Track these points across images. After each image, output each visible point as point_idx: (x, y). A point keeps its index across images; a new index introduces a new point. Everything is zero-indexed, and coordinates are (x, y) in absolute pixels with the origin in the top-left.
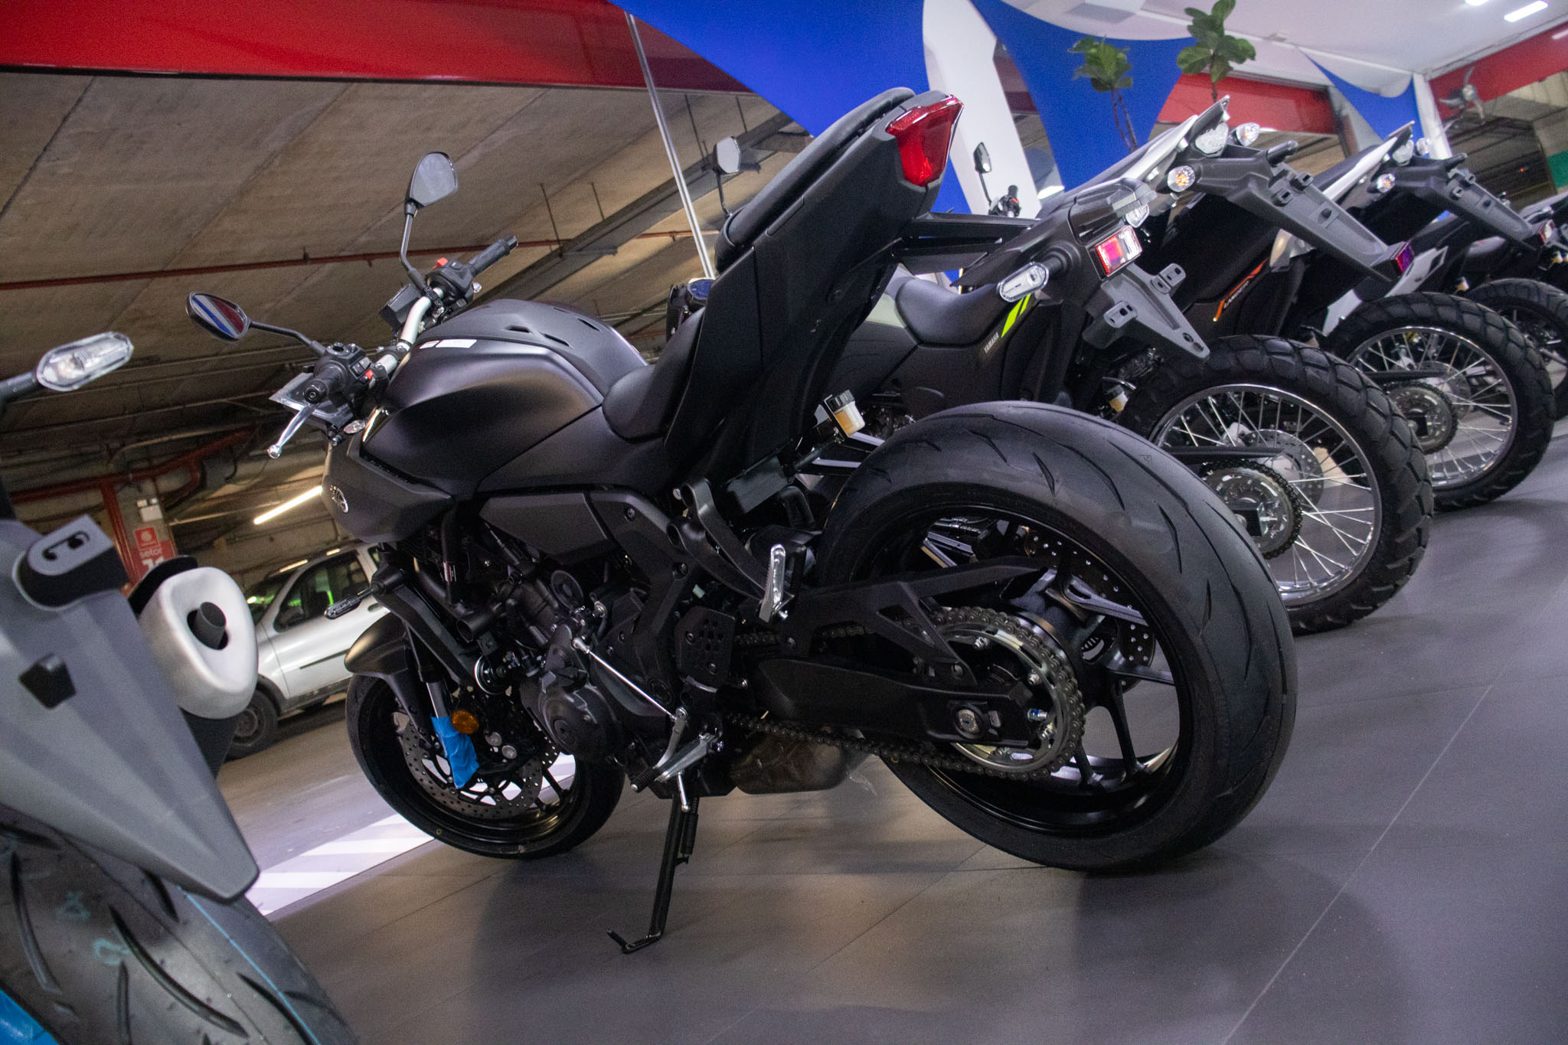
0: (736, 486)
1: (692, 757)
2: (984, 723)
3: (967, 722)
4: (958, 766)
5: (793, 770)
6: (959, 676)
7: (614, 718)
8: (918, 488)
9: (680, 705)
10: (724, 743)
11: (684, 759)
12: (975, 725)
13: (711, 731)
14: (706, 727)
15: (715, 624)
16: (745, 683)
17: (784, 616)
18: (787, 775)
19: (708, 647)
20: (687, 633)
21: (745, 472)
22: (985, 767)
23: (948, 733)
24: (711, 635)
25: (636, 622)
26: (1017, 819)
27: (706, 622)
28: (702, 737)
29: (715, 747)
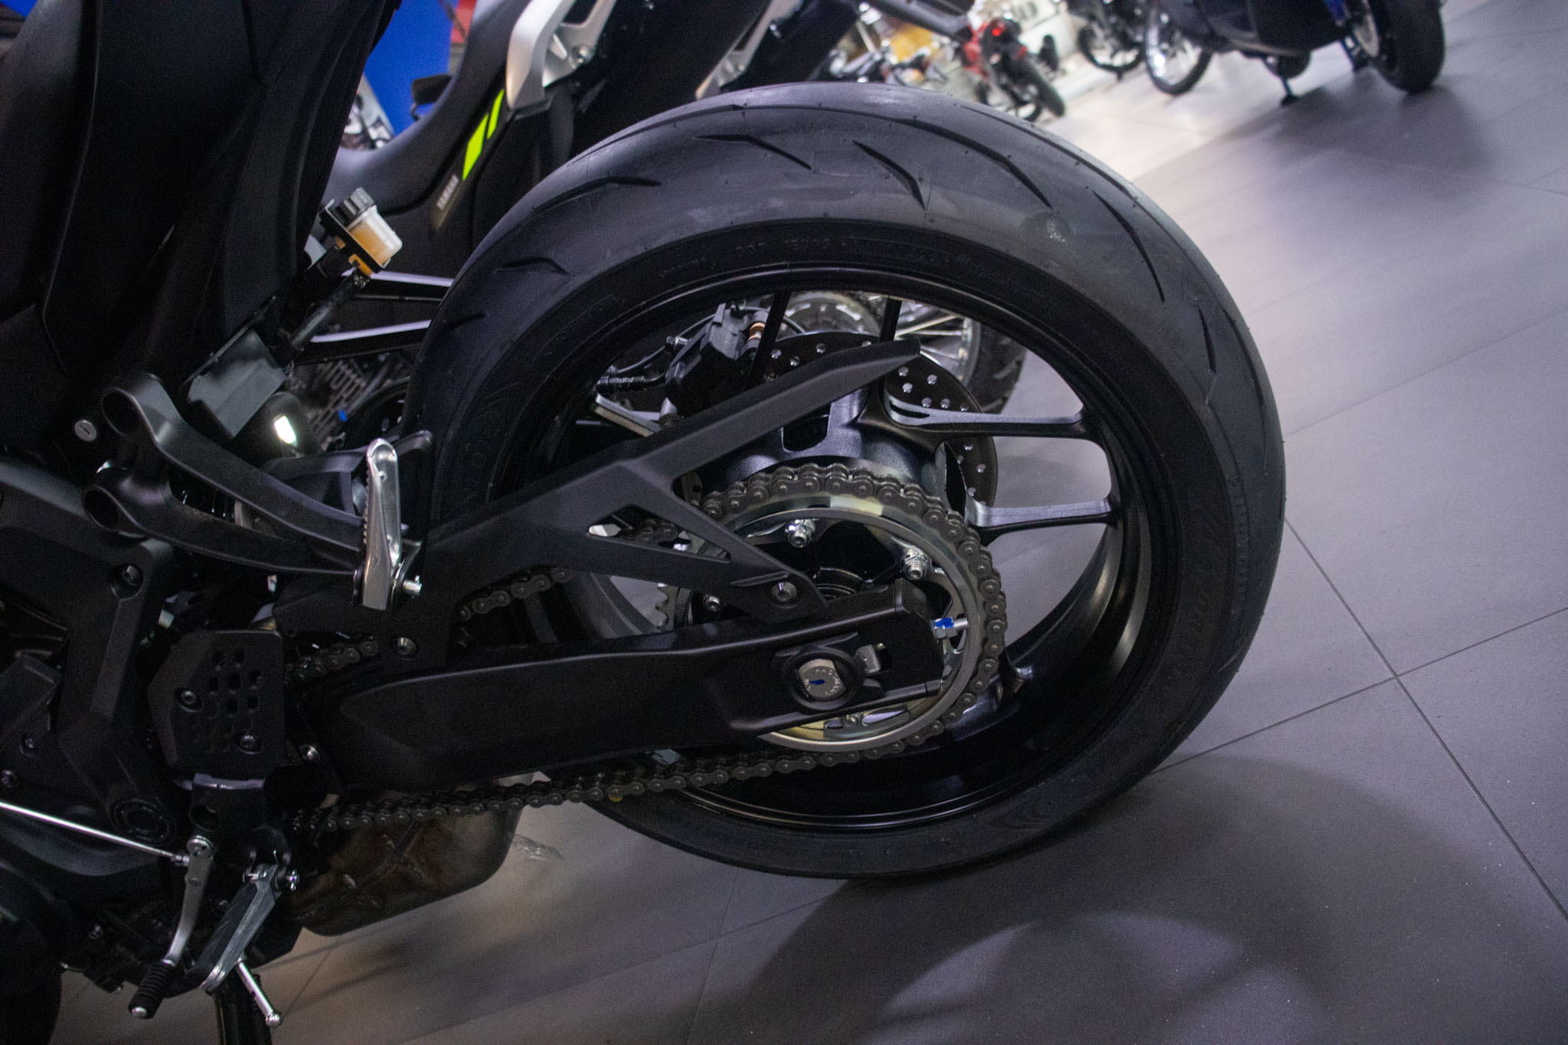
0: (201, 389)
1: (252, 921)
2: (851, 673)
3: (821, 682)
4: (764, 769)
5: (418, 871)
6: (792, 601)
7: (48, 897)
8: (635, 263)
9: (191, 835)
10: (298, 873)
11: (239, 931)
12: (837, 681)
13: (265, 859)
14: (253, 855)
15: (239, 657)
16: (311, 752)
17: (415, 586)
18: (407, 883)
19: (232, 706)
20: (179, 692)
21: (215, 357)
22: (817, 754)
23: (773, 715)
24: (234, 681)
25: (54, 709)
26: (844, 821)
27: (218, 658)
28: (255, 876)
29: (284, 884)
